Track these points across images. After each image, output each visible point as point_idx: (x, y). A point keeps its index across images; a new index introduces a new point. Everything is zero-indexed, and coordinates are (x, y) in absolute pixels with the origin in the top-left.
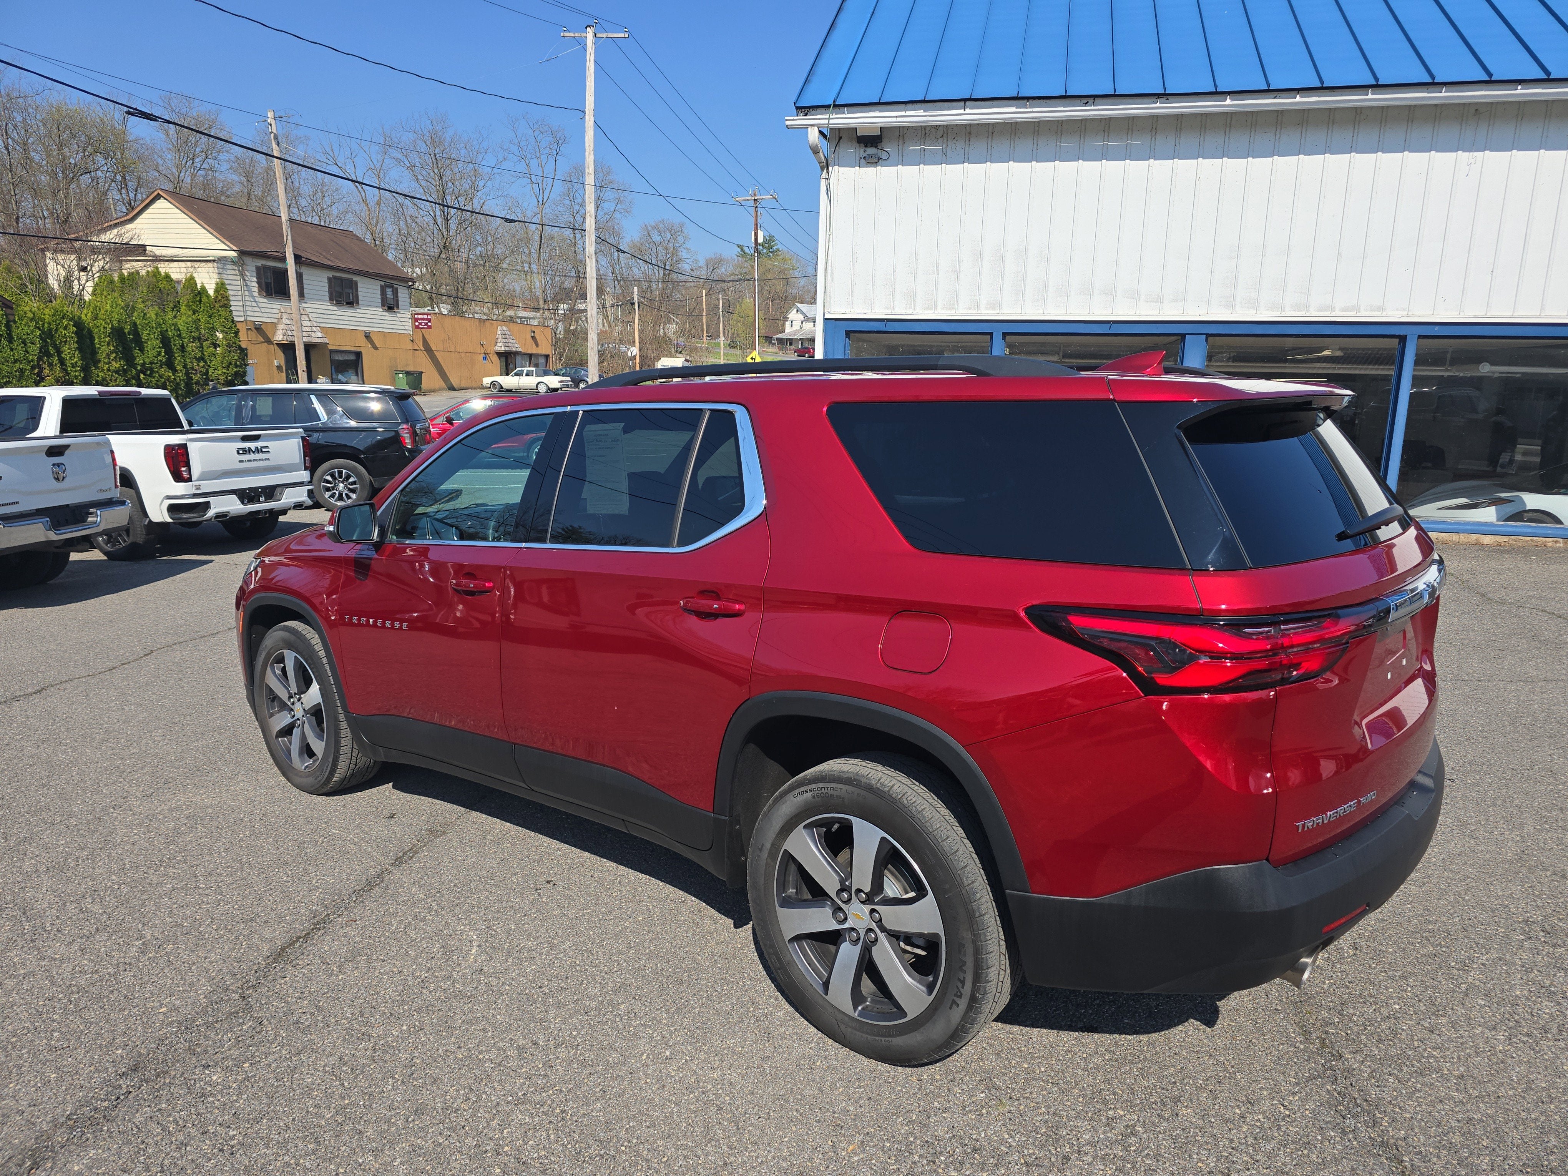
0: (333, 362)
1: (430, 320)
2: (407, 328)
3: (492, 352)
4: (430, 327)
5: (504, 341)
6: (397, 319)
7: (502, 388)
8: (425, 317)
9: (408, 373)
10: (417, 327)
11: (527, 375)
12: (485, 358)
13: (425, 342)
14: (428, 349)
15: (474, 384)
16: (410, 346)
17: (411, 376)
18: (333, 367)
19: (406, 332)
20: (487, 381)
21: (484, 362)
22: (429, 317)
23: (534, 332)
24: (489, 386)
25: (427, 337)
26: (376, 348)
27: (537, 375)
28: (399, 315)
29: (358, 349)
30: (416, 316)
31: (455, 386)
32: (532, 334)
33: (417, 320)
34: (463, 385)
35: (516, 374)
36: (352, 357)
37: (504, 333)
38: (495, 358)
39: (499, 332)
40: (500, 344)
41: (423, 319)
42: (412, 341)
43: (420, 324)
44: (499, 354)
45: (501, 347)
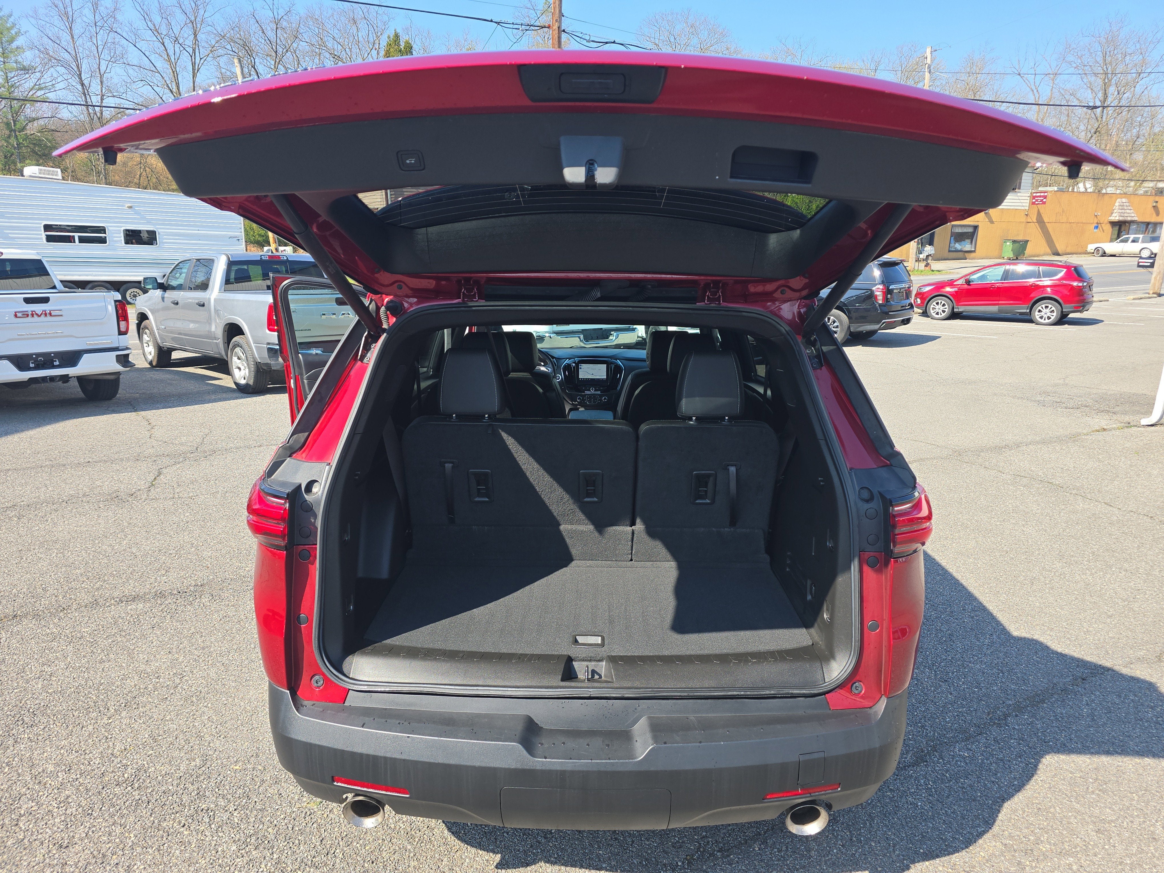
0: (953, 234)
1: (1045, 197)
2: (1024, 204)
3: (1106, 221)
4: (1044, 203)
5: (1121, 211)
6: (1017, 198)
7: (1105, 253)
8: (1042, 194)
9: (1014, 242)
10: (1033, 203)
11: (1133, 241)
12: (1096, 227)
13: (1039, 214)
14: (1040, 221)
15: (1080, 250)
16: (1024, 219)
17: (1017, 244)
18: (953, 238)
19: (1023, 208)
20: (1091, 247)
21: (1095, 230)
22: (1046, 194)
23: (1157, 202)
24: (1093, 251)
25: (1041, 211)
26: (992, 222)
27: (1143, 242)
28: (1019, 194)
29: (976, 224)
30: (1034, 195)
31: (1060, 252)
32: (1154, 204)
33: (1034, 197)
34: (1068, 251)
35: (1122, 241)
36: (970, 230)
37: (1122, 204)
38: (1108, 228)
39: (1117, 204)
40: (1114, 215)
41: (1040, 196)
42: (1027, 215)
43: (1037, 201)
44: (1113, 224)
45: (1115, 217)
